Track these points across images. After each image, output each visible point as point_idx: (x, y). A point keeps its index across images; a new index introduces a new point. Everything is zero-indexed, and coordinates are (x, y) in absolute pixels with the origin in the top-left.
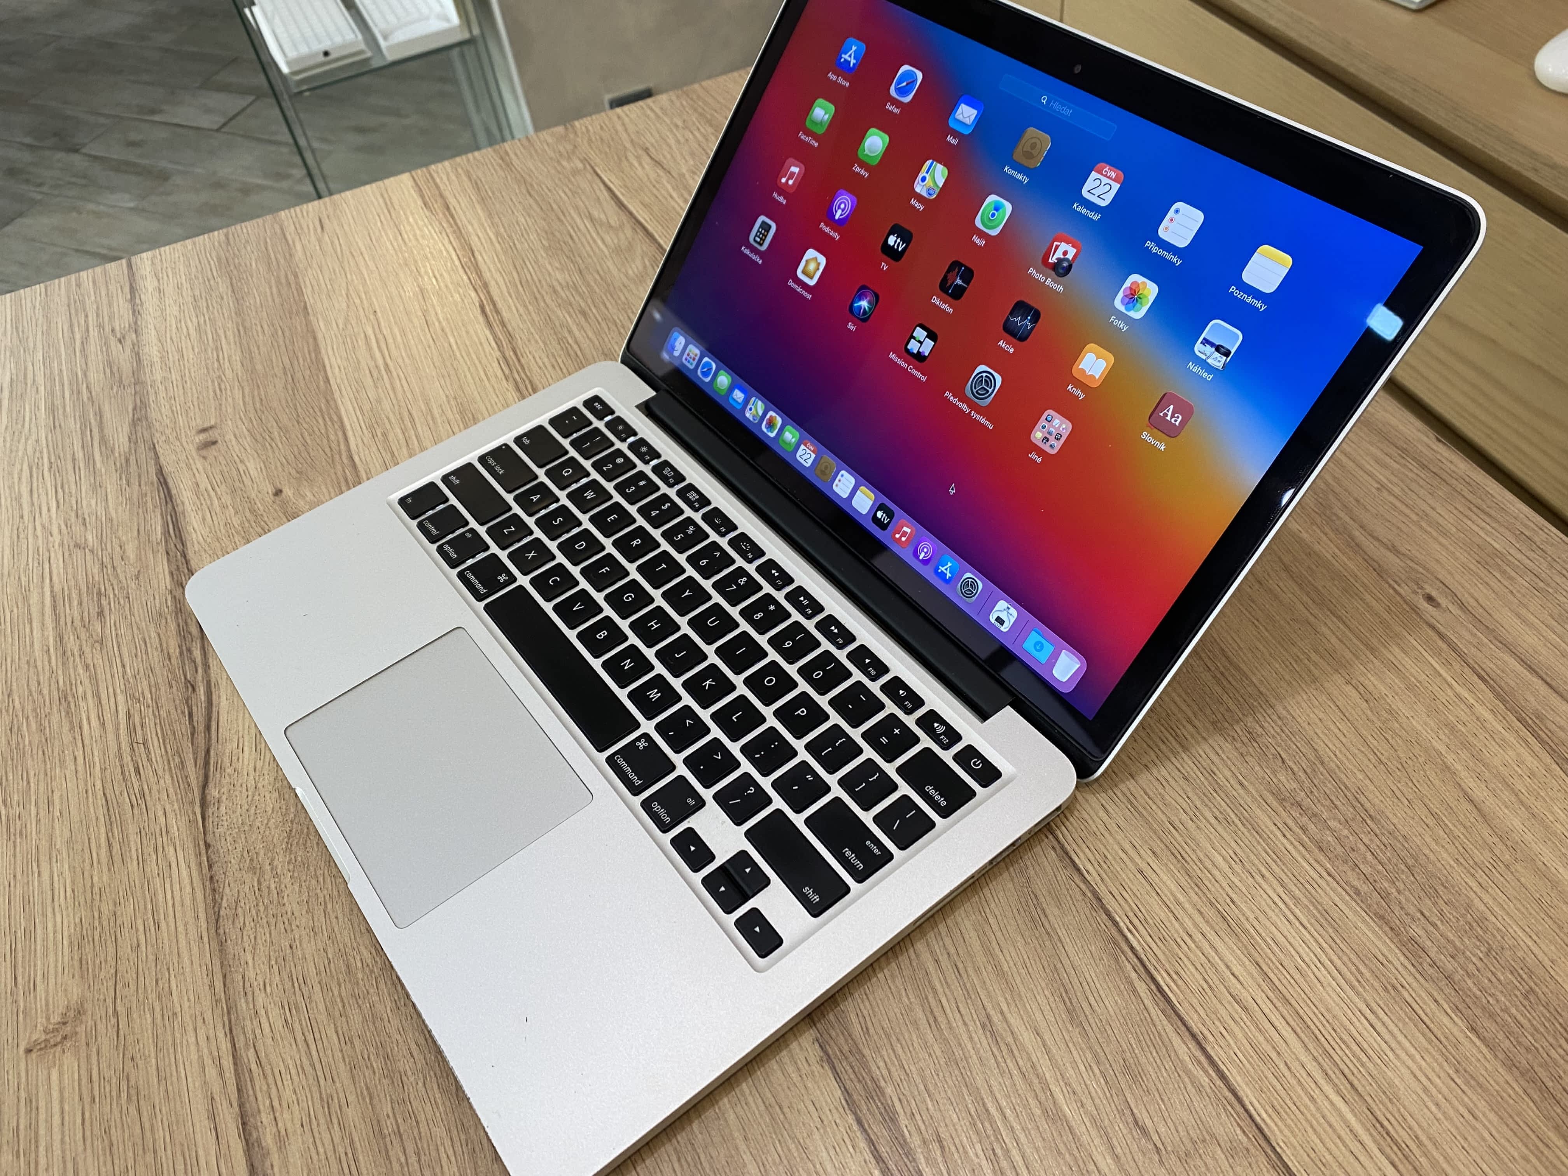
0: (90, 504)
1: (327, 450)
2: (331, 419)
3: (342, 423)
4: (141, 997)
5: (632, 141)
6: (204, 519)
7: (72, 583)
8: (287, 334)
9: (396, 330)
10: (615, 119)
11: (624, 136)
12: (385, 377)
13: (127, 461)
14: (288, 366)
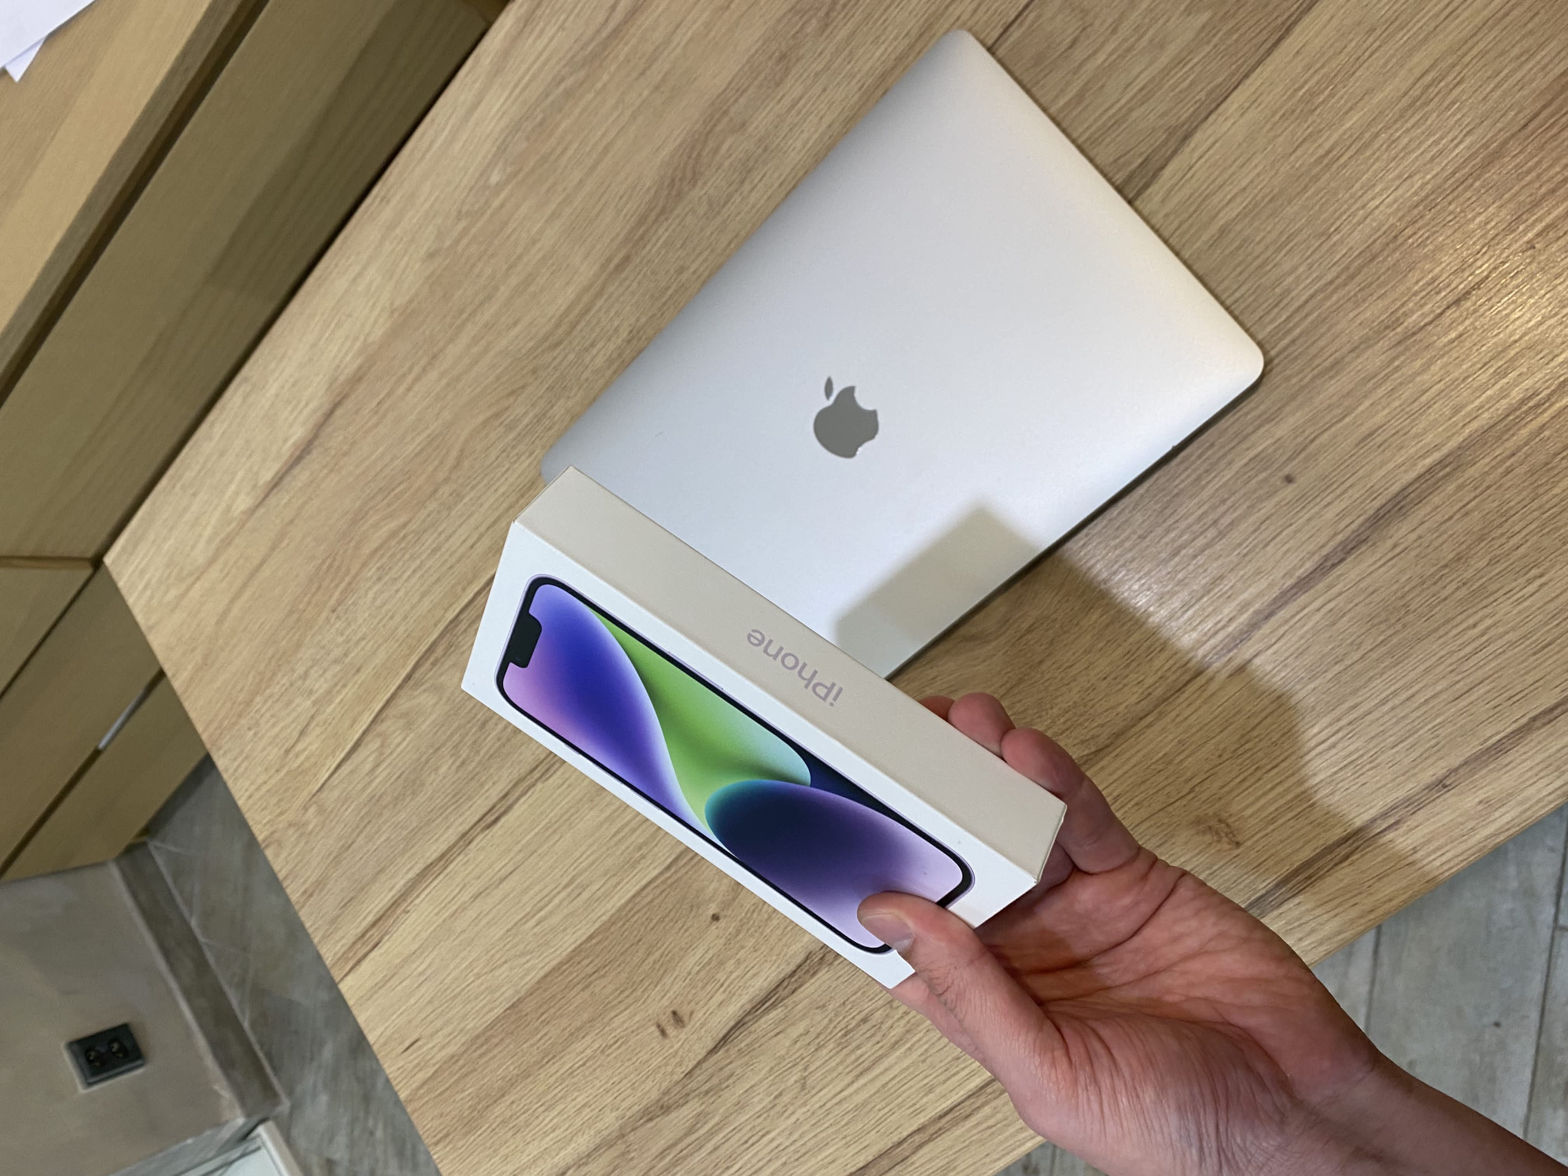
0: (760, 1102)
1: (663, 895)
2: (632, 909)
3: (634, 896)
4: (1173, 778)
5: (277, 771)
6: (755, 975)
7: (841, 1068)
8: (545, 1007)
9: (526, 899)
10: (251, 802)
11: (273, 782)
12: (578, 881)
13: (707, 1092)
14: (580, 987)
